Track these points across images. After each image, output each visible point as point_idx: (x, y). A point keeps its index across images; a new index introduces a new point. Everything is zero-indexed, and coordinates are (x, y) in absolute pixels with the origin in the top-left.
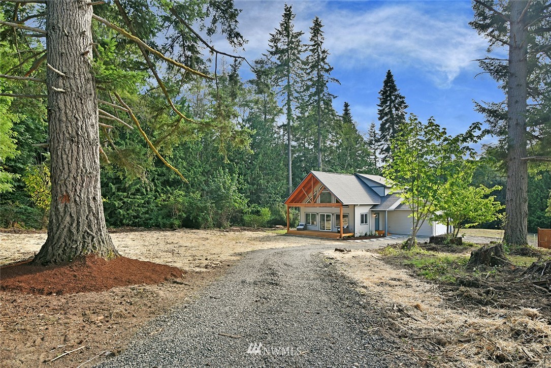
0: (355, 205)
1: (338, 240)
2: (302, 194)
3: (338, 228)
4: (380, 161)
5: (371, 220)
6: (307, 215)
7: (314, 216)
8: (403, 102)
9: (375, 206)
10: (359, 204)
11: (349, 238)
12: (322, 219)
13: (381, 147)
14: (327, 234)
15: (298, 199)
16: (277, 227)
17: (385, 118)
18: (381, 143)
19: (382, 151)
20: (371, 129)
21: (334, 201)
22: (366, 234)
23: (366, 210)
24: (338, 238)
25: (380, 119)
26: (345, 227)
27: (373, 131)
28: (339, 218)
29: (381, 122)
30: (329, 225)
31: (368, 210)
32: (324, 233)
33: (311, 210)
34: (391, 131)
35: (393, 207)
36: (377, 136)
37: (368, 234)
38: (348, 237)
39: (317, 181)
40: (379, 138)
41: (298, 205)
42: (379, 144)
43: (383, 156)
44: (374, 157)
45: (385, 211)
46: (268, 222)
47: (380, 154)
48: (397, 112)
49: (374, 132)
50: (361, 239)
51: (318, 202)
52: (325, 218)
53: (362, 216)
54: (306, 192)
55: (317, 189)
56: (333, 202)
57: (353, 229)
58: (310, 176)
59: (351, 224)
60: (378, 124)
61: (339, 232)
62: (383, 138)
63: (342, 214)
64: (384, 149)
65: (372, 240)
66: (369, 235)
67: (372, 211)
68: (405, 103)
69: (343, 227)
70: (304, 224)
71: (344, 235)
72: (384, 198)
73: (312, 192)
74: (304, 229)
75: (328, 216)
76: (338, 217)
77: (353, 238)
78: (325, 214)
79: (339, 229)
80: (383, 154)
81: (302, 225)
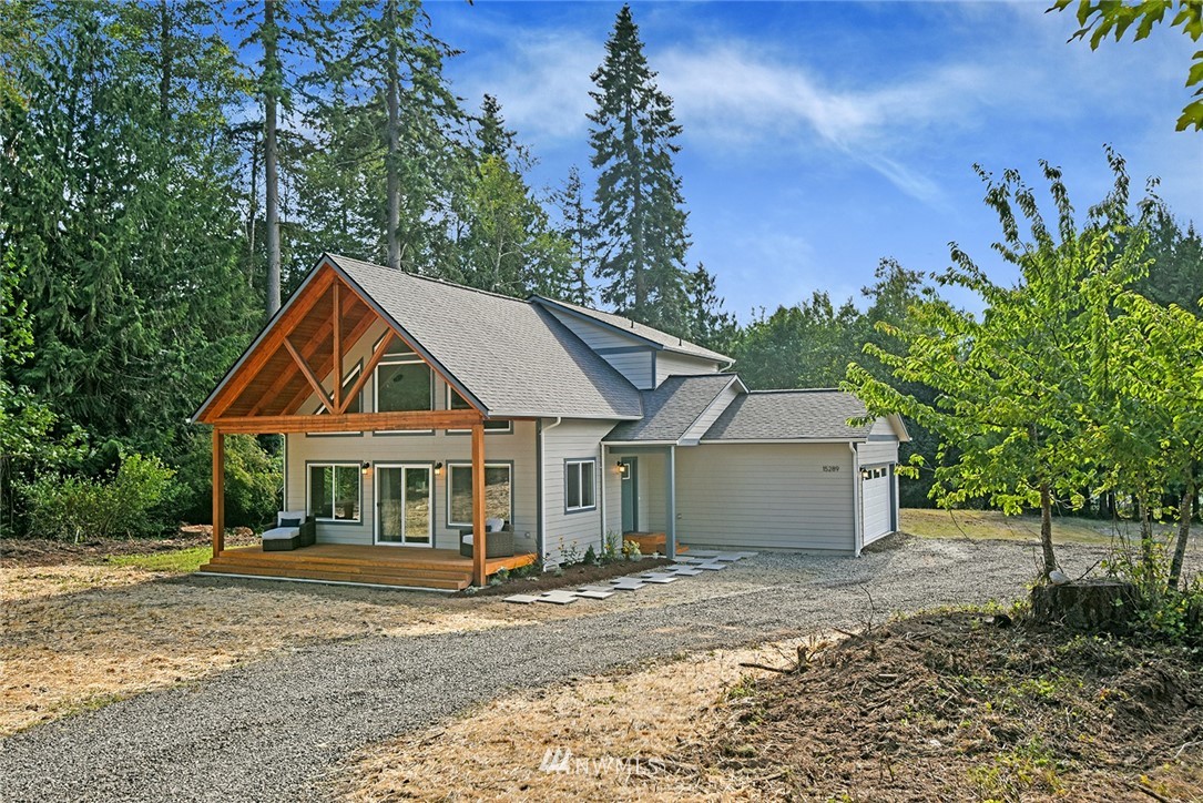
0: (539, 420)
1: (462, 594)
2: (289, 375)
3: (464, 532)
4: (597, 298)
5: (608, 490)
6: (318, 475)
7: (350, 476)
8: (665, 115)
9: (622, 425)
10: (559, 415)
11: (516, 581)
12: (388, 491)
13: (601, 253)
14: (407, 561)
15: (269, 397)
16: (188, 535)
17: (613, 161)
18: (600, 241)
19: (604, 263)
20: (570, 196)
21: (441, 398)
22: (590, 555)
23: (585, 446)
24: (462, 584)
25: (600, 160)
26: (497, 527)
27: (575, 201)
28: (470, 485)
29: (599, 171)
30: (422, 517)
31: (596, 445)
32: (393, 561)
33: (337, 450)
34: (631, 204)
35: (695, 434)
36: (586, 217)
37: (597, 552)
38: (513, 573)
39: (361, 312)
40: (596, 222)
41: (268, 425)
42: (594, 242)
43: (607, 282)
44: (578, 285)
45: (668, 448)
46: (154, 513)
47: (597, 276)
48: (648, 145)
49: (577, 205)
50: (572, 583)
51: (367, 408)
52: (404, 483)
53: (571, 470)
54: (308, 363)
55: (364, 349)
56: (439, 406)
57: (534, 535)
58: (328, 278)
59: (525, 510)
60: (591, 178)
61: (467, 552)
62: (606, 226)
63: (482, 466)
64: (610, 259)
65: (624, 582)
66: (606, 561)
67: (611, 450)
68: (671, 120)
69: (488, 528)
70: (301, 516)
71: (489, 568)
72: (654, 397)
73: (335, 371)
74: (297, 544)
75: (417, 476)
76: (462, 479)
77: (535, 577)
78: (404, 467)
79: (468, 539)
80: (607, 275)
81: (295, 523)
